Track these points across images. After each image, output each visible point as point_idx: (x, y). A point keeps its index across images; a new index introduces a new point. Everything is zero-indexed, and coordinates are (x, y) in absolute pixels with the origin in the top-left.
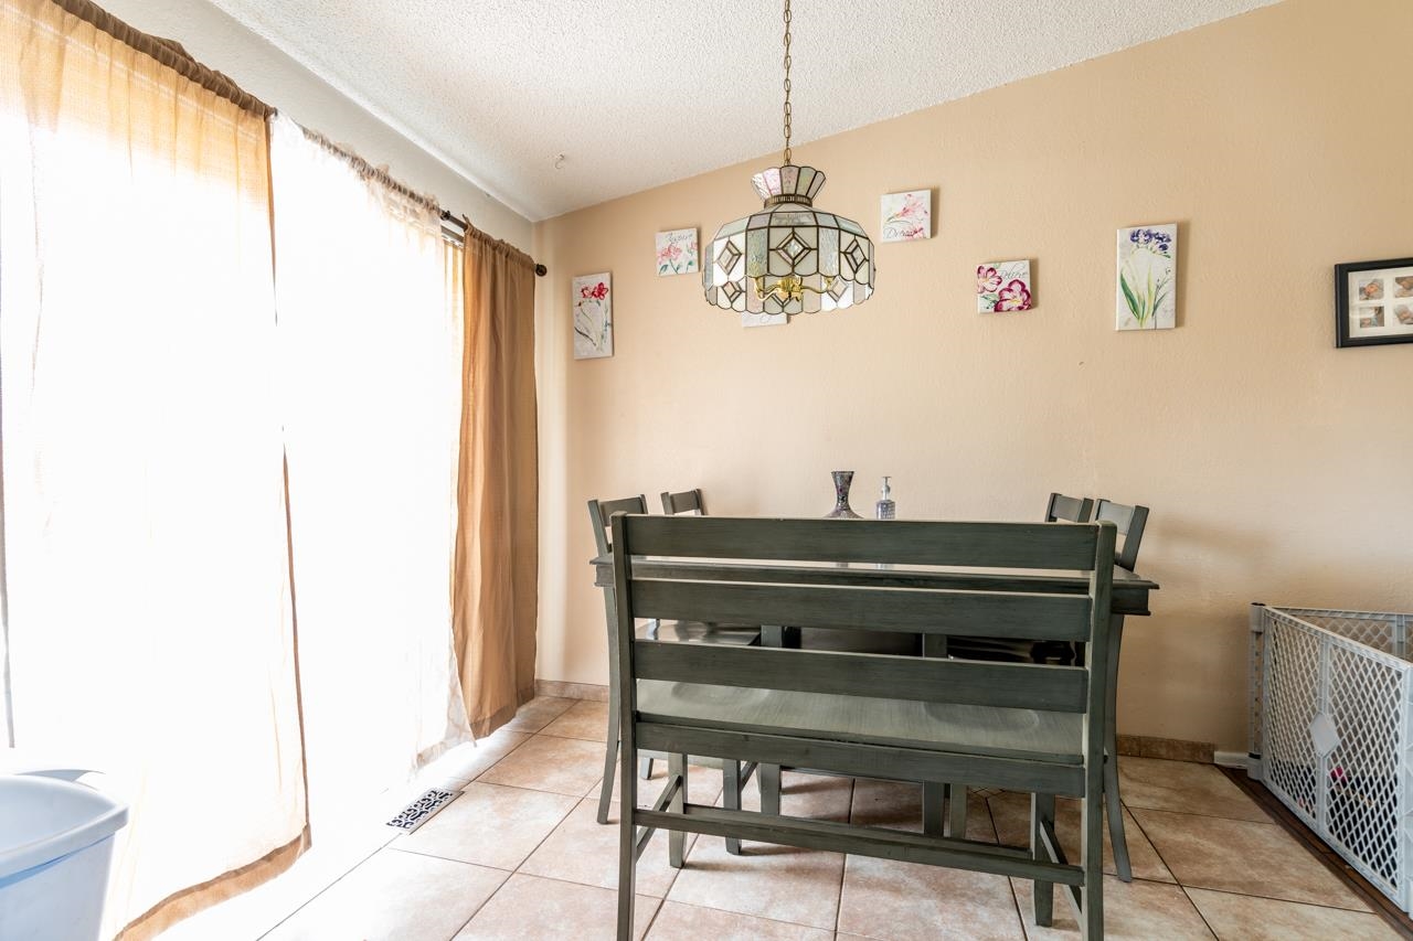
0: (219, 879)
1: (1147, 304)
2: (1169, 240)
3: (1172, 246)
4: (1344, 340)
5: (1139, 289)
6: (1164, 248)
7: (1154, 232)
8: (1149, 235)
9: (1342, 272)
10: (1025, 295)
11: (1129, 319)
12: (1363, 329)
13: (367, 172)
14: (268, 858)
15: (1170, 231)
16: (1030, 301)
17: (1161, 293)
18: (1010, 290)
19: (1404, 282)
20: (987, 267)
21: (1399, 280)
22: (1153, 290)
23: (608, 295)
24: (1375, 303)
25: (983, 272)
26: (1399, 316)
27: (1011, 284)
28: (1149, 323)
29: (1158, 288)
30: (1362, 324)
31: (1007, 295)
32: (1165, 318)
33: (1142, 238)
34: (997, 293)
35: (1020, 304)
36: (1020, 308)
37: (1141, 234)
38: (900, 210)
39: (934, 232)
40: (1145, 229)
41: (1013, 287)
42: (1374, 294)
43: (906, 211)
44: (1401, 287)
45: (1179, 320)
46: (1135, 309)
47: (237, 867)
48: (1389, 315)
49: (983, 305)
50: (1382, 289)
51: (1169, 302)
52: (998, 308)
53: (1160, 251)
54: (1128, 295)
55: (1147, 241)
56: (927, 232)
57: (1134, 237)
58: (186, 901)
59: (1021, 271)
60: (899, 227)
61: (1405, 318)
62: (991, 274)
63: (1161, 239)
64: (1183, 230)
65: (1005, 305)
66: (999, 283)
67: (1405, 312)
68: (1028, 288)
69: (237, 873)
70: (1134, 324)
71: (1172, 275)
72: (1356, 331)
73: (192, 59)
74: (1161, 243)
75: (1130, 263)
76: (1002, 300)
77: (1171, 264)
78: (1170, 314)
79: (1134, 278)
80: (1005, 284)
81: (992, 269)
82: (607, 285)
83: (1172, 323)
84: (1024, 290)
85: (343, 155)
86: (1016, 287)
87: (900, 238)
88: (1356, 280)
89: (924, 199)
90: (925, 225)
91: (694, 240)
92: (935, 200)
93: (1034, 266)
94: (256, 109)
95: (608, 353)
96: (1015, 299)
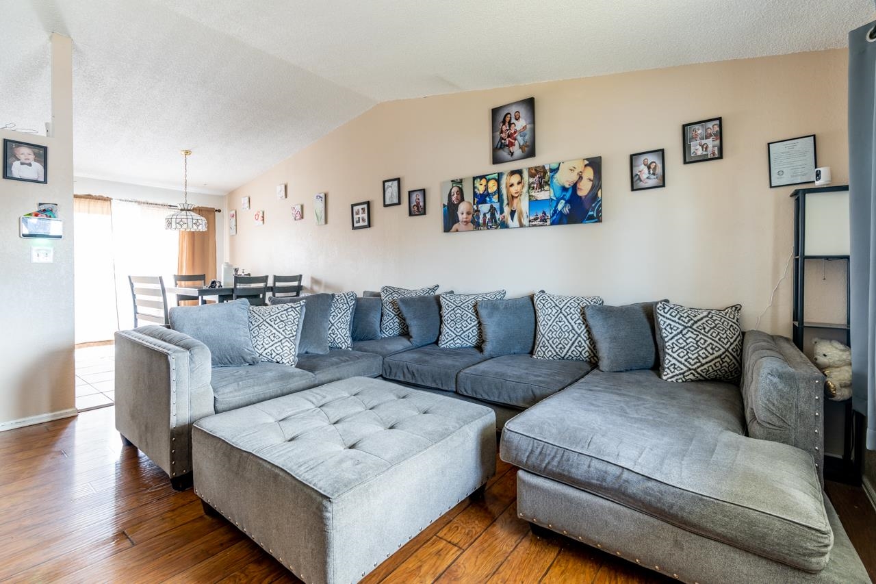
9: (352, 207)
12: (357, 224)
13: (140, 203)
15: (323, 195)
21: (362, 209)
23: (235, 217)
26: (362, 220)
30: (356, 222)
38: (279, 190)
39: (286, 197)
43: (281, 191)
44: (362, 211)
50: (359, 212)
56: (284, 197)
59: (298, 208)
60: (280, 196)
61: (364, 221)
67: (363, 218)
73: (92, 196)
82: (235, 214)
85: (132, 201)
87: (280, 199)
89: (283, 187)
90: (284, 195)
91: (248, 200)
92: (286, 187)
93: (302, 207)
94: (108, 200)
95: (234, 233)
96: (298, 217)
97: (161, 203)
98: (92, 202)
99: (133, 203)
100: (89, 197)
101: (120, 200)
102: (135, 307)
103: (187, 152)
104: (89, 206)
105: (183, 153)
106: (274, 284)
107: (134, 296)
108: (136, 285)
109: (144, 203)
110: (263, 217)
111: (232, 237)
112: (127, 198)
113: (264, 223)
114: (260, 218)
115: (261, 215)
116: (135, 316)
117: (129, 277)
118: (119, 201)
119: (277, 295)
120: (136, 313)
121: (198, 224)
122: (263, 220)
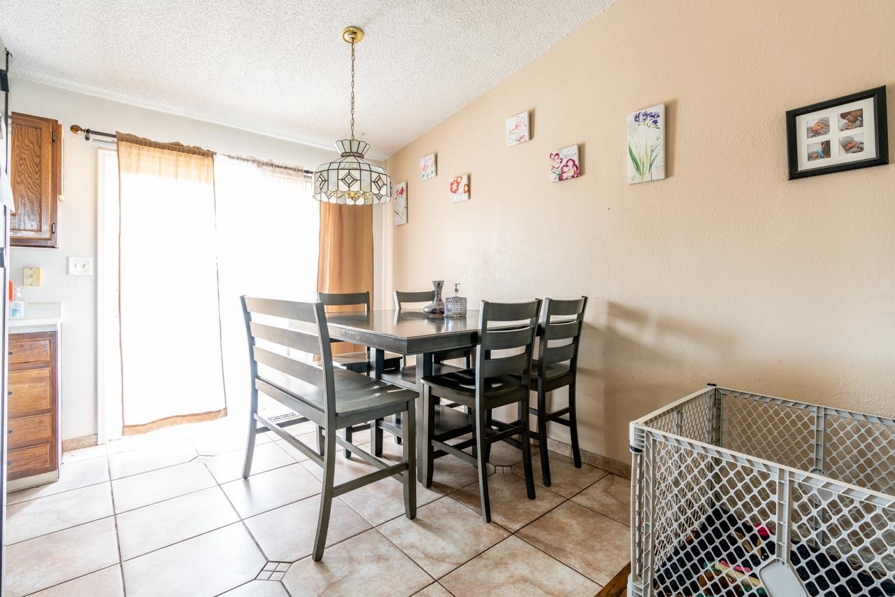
0: (188, 415)
1: (645, 163)
2: (658, 116)
3: (661, 121)
4: (795, 174)
5: (640, 154)
6: (655, 122)
7: (649, 112)
8: (646, 115)
9: (792, 116)
10: (575, 168)
11: (635, 176)
12: (810, 162)
13: (260, 164)
14: (206, 413)
15: (660, 110)
16: (580, 171)
17: (654, 154)
18: (567, 166)
19: (849, 116)
20: (554, 154)
21: (844, 116)
22: (649, 153)
23: (405, 193)
24: (823, 138)
25: (552, 156)
26: (844, 147)
27: (567, 162)
28: (647, 177)
29: (652, 151)
30: (810, 158)
31: (565, 169)
32: (658, 172)
33: (641, 118)
34: (560, 169)
35: (572, 174)
36: (573, 177)
37: (641, 116)
38: (514, 126)
39: (531, 137)
40: (643, 111)
41: (568, 164)
42: (822, 131)
43: (517, 126)
44: (846, 121)
45: (668, 172)
46: (638, 168)
47: (195, 413)
48: (835, 148)
49: (553, 177)
50: (829, 126)
51: (660, 161)
52: (561, 179)
53: (653, 125)
54: (634, 159)
55: (645, 120)
56: (527, 137)
57: (637, 118)
58: (178, 419)
59: (573, 153)
60: (514, 137)
61: (851, 148)
62: (557, 157)
63: (653, 116)
64: (668, 110)
65: (565, 176)
66: (561, 162)
67: (850, 143)
68: (577, 163)
69: (195, 415)
70: (638, 179)
71: (662, 141)
72: (804, 164)
73: (182, 146)
74: (653, 119)
75: (634, 137)
76: (563, 173)
77: (660, 133)
78: (660, 169)
79: (637, 147)
80: (564, 163)
81: (557, 154)
82: (405, 188)
83: (662, 175)
84: (574, 165)
85: (248, 160)
86: (571, 163)
87: (515, 143)
88: (804, 122)
89: (525, 118)
90: (526, 133)
91: (433, 159)
92: (531, 117)
93: (581, 149)
94: (208, 155)
95: (405, 222)
96: (570, 171)
97: (293, 166)
98: (183, 158)
99: (250, 164)
100: (176, 147)
101: (229, 157)
102: (254, 364)
103: (354, 33)
104: (177, 166)
105: (347, 37)
106: (548, 318)
107: (252, 341)
108: (257, 318)
109: (267, 164)
110: (469, 186)
111: (398, 227)
112: (239, 155)
113: (470, 197)
114: (462, 188)
115: (465, 181)
116: (253, 384)
117: (243, 299)
118: (227, 158)
119: (552, 344)
120: (255, 376)
121: (380, 183)
122: (469, 191)
